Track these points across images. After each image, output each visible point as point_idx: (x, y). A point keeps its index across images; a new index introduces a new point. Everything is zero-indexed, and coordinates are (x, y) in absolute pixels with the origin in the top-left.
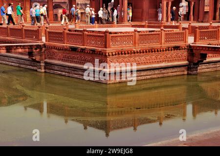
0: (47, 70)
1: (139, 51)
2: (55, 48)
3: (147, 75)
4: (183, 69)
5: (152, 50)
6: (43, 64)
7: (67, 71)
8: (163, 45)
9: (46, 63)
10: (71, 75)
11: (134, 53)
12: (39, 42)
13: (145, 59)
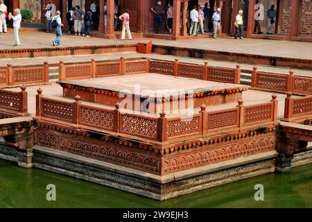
1: (207, 142)
2: (56, 128)
4: (269, 163)
5: (226, 138)
6: (30, 154)
8: (242, 128)
9: (35, 152)
11: (201, 145)
12: (23, 114)
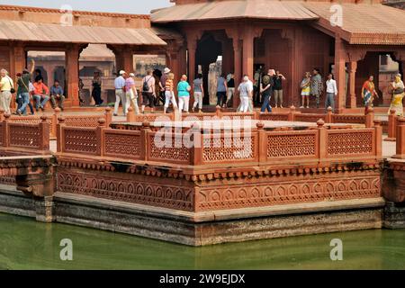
0: (59, 218)
1: (267, 172)
2: (78, 165)
3: (288, 228)
4: (372, 215)
5: (297, 171)
6: (48, 204)
7: (105, 218)
8: (323, 160)
9: (56, 200)
10: (113, 228)
11: (257, 176)
12: (43, 152)
13: (281, 191)
